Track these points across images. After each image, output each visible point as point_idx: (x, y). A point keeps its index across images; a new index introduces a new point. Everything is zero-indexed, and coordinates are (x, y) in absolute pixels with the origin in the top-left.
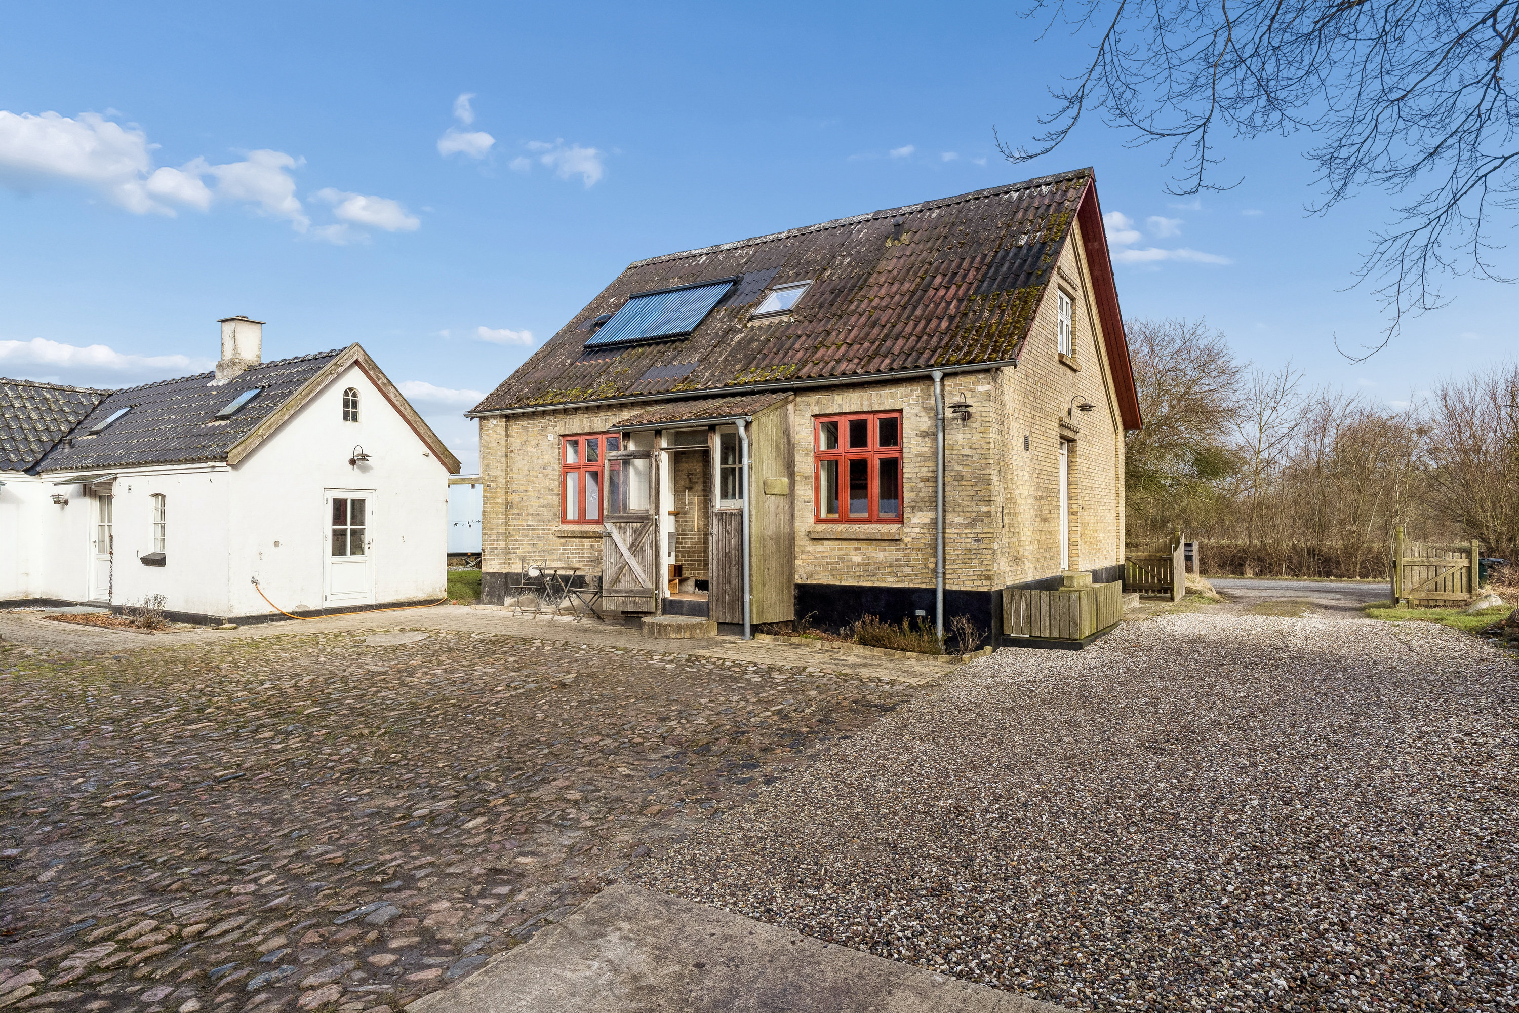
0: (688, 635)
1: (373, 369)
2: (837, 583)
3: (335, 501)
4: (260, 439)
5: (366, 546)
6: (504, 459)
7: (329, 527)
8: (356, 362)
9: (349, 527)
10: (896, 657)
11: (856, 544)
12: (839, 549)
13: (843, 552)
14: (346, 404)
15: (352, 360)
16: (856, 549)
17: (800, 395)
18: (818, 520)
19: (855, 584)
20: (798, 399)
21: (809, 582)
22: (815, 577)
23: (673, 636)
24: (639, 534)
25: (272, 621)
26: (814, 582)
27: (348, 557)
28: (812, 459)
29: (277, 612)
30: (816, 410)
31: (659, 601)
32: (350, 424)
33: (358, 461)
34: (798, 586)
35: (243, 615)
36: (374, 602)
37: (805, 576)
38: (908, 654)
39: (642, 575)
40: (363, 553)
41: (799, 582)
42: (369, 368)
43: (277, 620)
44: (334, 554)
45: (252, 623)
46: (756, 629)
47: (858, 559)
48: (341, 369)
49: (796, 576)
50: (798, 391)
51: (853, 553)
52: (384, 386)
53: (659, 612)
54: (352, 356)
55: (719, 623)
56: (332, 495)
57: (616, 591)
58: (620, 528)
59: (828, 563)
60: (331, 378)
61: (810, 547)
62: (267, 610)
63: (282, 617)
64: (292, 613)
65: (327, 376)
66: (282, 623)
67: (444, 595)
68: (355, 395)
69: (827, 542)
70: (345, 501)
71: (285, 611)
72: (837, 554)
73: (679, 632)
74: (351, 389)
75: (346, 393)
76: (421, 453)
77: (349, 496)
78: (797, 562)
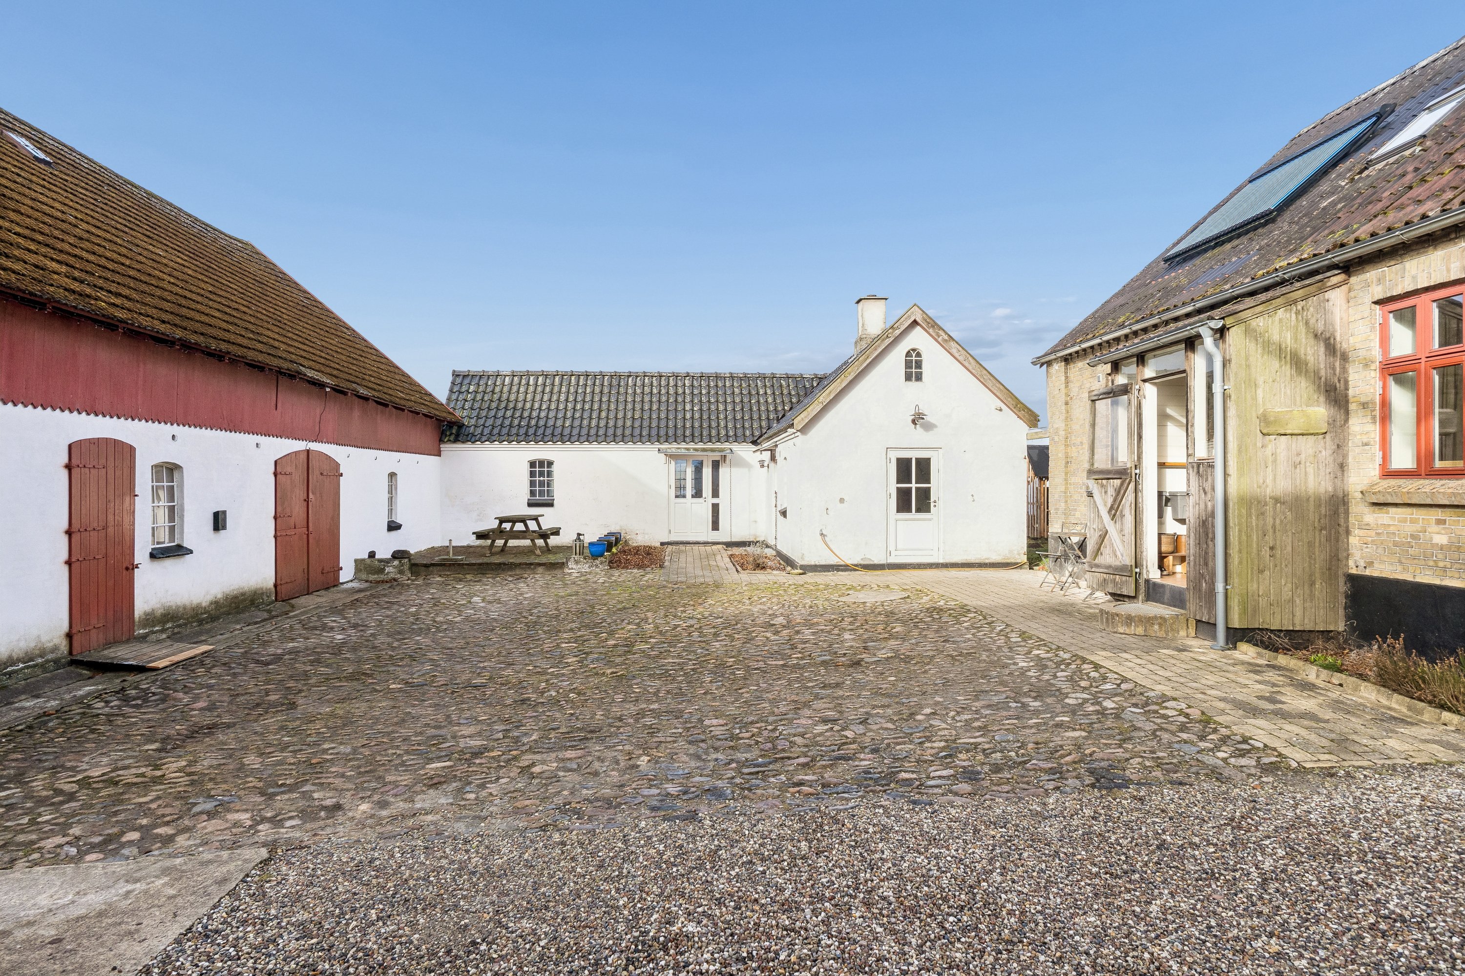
0: (1140, 630)
1: (933, 326)
2: (1409, 578)
3: (898, 460)
4: (821, 406)
5: (932, 505)
6: (1064, 407)
7: (893, 486)
8: (915, 323)
9: (914, 485)
10: (1426, 717)
11: (1439, 514)
12: (1413, 521)
13: (1418, 527)
14: (908, 364)
15: (910, 322)
16: (1440, 522)
17: (1356, 273)
18: (1389, 474)
19: (1437, 582)
20: (1353, 280)
21: (1368, 572)
22: (1376, 565)
23: (1121, 630)
24: (1119, 494)
25: (838, 570)
26: (1376, 574)
27: (913, 515)
28: (1378, 374)
29: (843, 563)
30: (1379, 293)
31: (1142, 582)
32: (913, 384)
33: (918, 419)
34: (1354, 580)
35: (813, 563)
36: (941, 561)
37: (1362, 564)
38: (1446, 715)
39: (1121, 547)
40: (929, 512)
41: (1354, 571)
42: (932, 326)
43: (842, 570)
44: (899, 510)
45: (820, 571)
46: (1236, 636)
47: (1441, 539)
48: (898, 332)
49: (1351, 563)
50: (1348, 268)
51: (1434, 528)
52: (947, 341)
53: (1141, 597)
54: (909, 317)
55: (1198, 622)
56: (894, 455)
57: (1097, 566)
58: (1102, 486)
59: (1395, 544)
60: (888, 341)
61: (1372, 517)
62: (833, 561)
63: (845, 568)
64: (856, 565)
65: (884, 340)
66: (847, 573)
67: (1024, 559)
68: (919, 355)
69: (1392, 510)
70: (909, 460)
71: (849, 562)
72: (1409, 528)
73: (1128, 625)
74: (914, 350)
75: (908, 354)
76: (993, 408)
77: (914, 455)
78: (1353, 540)
